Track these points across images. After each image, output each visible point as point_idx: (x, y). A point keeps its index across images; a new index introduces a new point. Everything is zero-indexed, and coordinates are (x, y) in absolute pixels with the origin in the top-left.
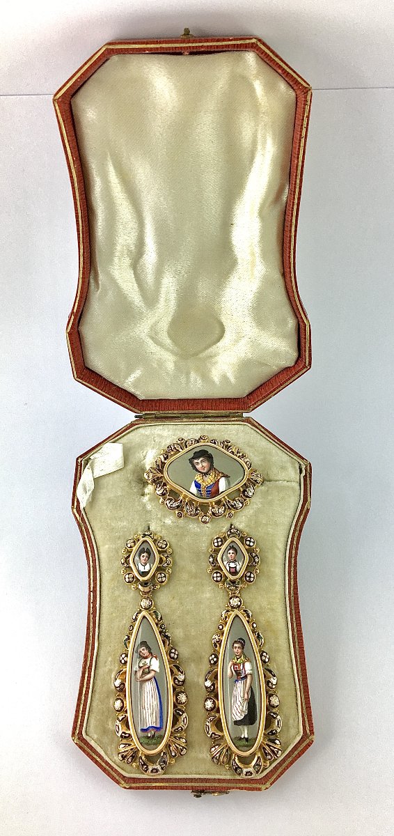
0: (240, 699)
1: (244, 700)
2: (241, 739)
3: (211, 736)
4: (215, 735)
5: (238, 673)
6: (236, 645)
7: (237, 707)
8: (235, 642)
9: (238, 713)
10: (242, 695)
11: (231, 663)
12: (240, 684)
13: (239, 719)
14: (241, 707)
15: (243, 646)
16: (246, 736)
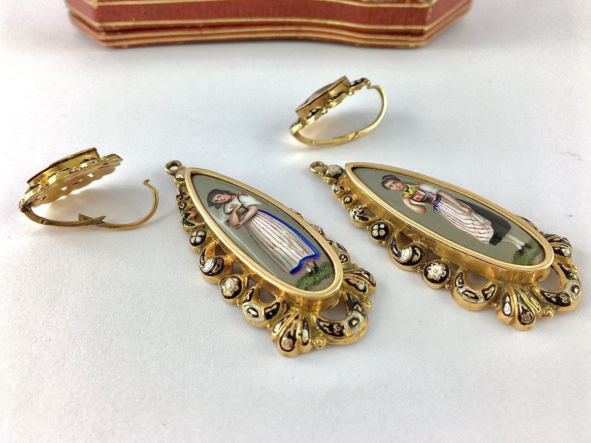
0: (465, 217)
1: (469, 214)
2: (521, 252)
3: (485, 296)
4: (488, 289)
5: (427, 200)
6: (387, 185)
7: (472, 226)
8: (383, 183)
9: (482, 231)
10: (460, 212)
11: (406, 202)
12: (443, 207)
13: (491, 235)
14: (475, 223)
15: (396, 180)
16: (523, 244)
